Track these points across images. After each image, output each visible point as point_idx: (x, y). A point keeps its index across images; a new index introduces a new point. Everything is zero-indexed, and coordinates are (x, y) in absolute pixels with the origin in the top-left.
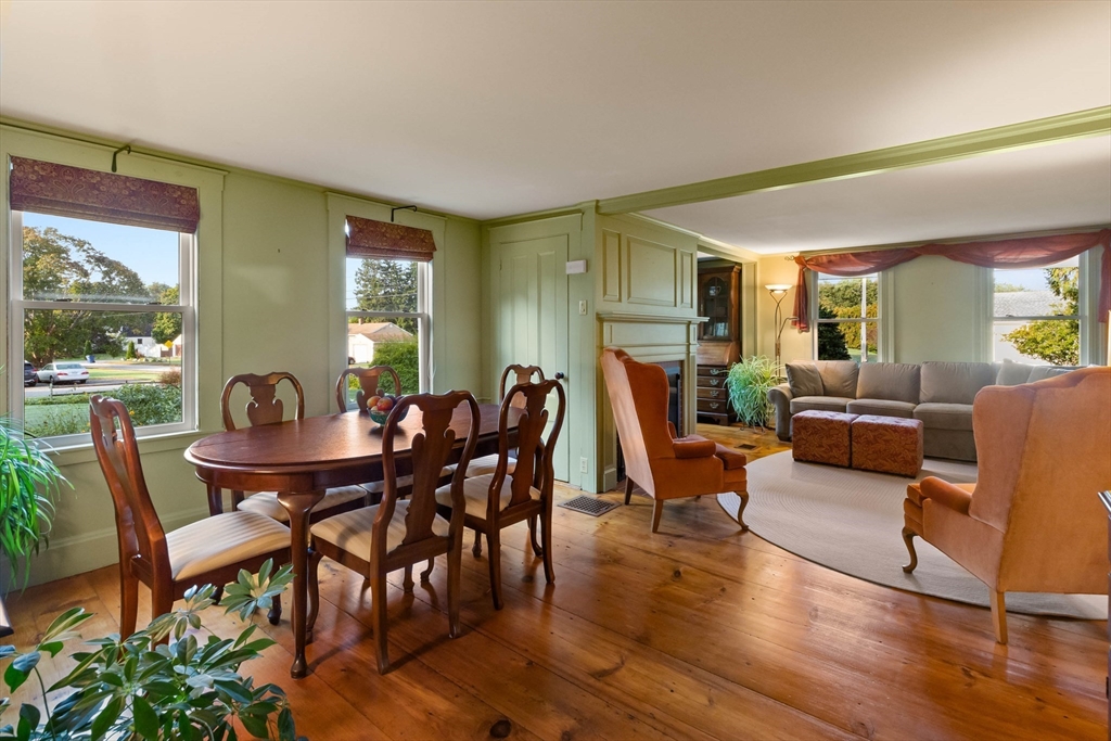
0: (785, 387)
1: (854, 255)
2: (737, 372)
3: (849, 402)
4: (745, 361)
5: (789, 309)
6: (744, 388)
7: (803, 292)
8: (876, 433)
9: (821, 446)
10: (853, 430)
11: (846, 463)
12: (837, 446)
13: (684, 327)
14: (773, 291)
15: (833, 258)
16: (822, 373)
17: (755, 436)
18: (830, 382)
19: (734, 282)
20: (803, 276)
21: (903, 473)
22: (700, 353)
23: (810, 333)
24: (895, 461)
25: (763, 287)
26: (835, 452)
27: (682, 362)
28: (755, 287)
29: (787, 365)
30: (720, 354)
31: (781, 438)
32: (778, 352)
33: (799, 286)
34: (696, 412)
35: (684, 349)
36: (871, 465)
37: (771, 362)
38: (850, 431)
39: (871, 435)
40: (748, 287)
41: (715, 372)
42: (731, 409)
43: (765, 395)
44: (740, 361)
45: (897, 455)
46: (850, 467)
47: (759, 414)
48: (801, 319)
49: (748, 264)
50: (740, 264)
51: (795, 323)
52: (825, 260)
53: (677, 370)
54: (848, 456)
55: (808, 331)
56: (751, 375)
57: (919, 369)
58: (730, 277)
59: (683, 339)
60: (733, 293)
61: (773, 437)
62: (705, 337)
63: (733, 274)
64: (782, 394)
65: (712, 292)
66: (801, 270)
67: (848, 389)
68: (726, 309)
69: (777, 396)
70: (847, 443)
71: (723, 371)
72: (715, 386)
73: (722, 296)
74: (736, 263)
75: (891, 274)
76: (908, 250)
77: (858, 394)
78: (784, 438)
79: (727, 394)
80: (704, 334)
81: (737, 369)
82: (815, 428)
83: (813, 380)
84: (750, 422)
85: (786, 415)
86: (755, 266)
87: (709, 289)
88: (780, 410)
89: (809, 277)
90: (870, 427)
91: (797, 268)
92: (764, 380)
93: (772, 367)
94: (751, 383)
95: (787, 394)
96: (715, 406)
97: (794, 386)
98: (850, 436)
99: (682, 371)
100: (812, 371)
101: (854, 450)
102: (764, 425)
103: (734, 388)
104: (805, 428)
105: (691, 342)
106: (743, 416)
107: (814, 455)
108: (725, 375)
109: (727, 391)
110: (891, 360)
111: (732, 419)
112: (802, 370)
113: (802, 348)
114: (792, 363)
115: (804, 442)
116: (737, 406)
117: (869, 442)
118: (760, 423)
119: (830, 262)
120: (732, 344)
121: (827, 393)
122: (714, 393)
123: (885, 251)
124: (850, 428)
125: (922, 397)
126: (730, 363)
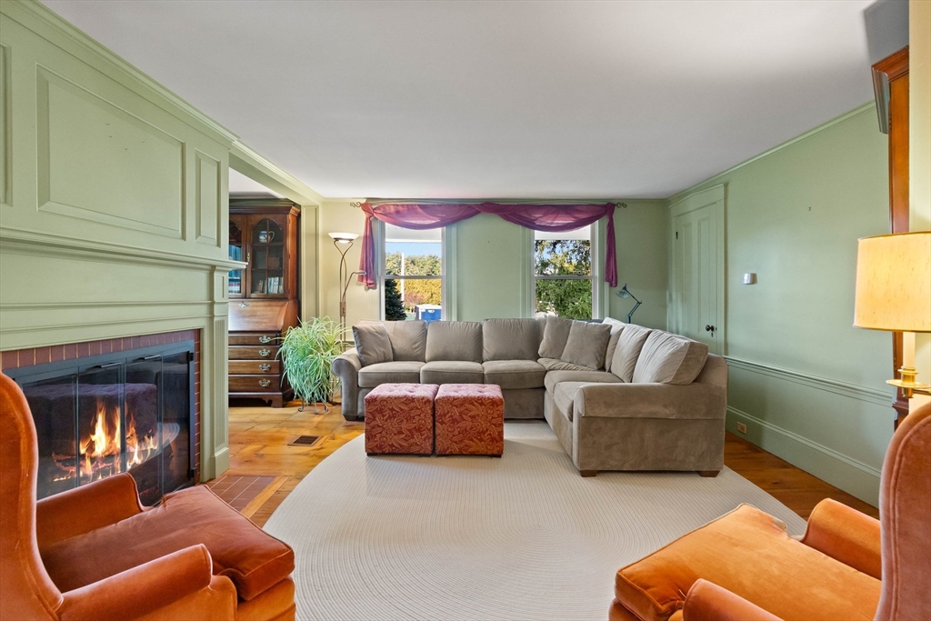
0: (351, 354)
1: (422, 207)
2: (294, 339)
3: (422, 367)
4: (304, 323)
5: (355, 261)
6: (302, 360)
7: (371, 244)
8: (463, 409)
9: (400, 432)
10: (437, 407)
11: (429, 450)
12: (419, 430)
13: (203, 276)
14: (337, 239)
15: (401, 208)
16: (391, 335)
17: (317, 419)
18: (400, 344)
19: (290, 227)
20: (369, 225)
21: (490, 453)
22: (236, 316)
23: (378, 290)
24: (481, 440)
25: (327, 237)
26: (417, 439)
27: (198, 332)
28: (316, 235)
29: (354, 328)
30: (273, 316)
31: (348, 417)
32: (343, 313)
33: (366, 237)
34: (227, 394)
35: (203, 310)
36: (456, 448)
37: (335, 325)
38: (434, 409)
39: (456, 411)
40: (308, 235)
41: (266, 339)
42: (286, 385)
43: (329, 365)
44: (298, 324)
45: (484, 432)
46: (435, 453)
47: (321, 389)
48: (368, 273)
49: (308, 207)
50: (299, 207)
51: (361, 278)
52: (392, 209)
53: (189, 346)
54: (431, 441)
55: (375, 288)
56: (311, 342)
57: (481, 327)
58: (285, 222)
59: (202, 295)
60: (290, 242)
61: (338, 416)
62: (253, 295)
63: (290, 217)
64: (349, 364)
65: (262, 238)
66: (368, 219)
67: (417, 352)
68: (281, 259)
69: (344, 366)
70: (430, 426)
71: (277, 336)
72: (267, 358)
73: (275, 244)
74: (295, 204)
75: (454, 229)
76: (469, 206)
77: (427, 357)
78: (353, 417)
79: (281, 368)
80: (252, 292)
81: (293, 334)
82: (392, 410)
83: (383, 344)
84: (310, 401)
85: (354, 391)
86: (316, 210)
87: (259, 234)
88: (347, 383)
89: (376, 227)
90: (455, 403)
91: (363, 216)
92: (327, 346)
93: (337, 330)
94: (311, 352)
95: (355, 363)
96: (265, 383)
97: (362, 352)
98: (434, 415)
99: (199, 347)
100: (381, 334)
101: (437, 432)
102: (328, 400)
103: (289, 359)
104: (381, 411)
105: (216, 299)
106: (301, 394)
107: (392, 446)
108: (279, 343)
109: (281, 363)
110: (454, 319)
111: (288, 397)
112: (371, 333)
113: (367, 307)
114: (360, 325)
115: (380, 430)
116: (294, 381)
117: (454, 421)
118: (323, 398)
119: (398, 212)
120: (289, 305)
121: (397, 357)
122: (264, 366)
123: (450, 205)
124: (433, 404)
125: (485, 355)
126: (285, 328)
